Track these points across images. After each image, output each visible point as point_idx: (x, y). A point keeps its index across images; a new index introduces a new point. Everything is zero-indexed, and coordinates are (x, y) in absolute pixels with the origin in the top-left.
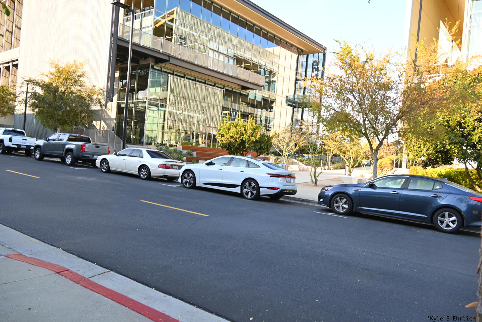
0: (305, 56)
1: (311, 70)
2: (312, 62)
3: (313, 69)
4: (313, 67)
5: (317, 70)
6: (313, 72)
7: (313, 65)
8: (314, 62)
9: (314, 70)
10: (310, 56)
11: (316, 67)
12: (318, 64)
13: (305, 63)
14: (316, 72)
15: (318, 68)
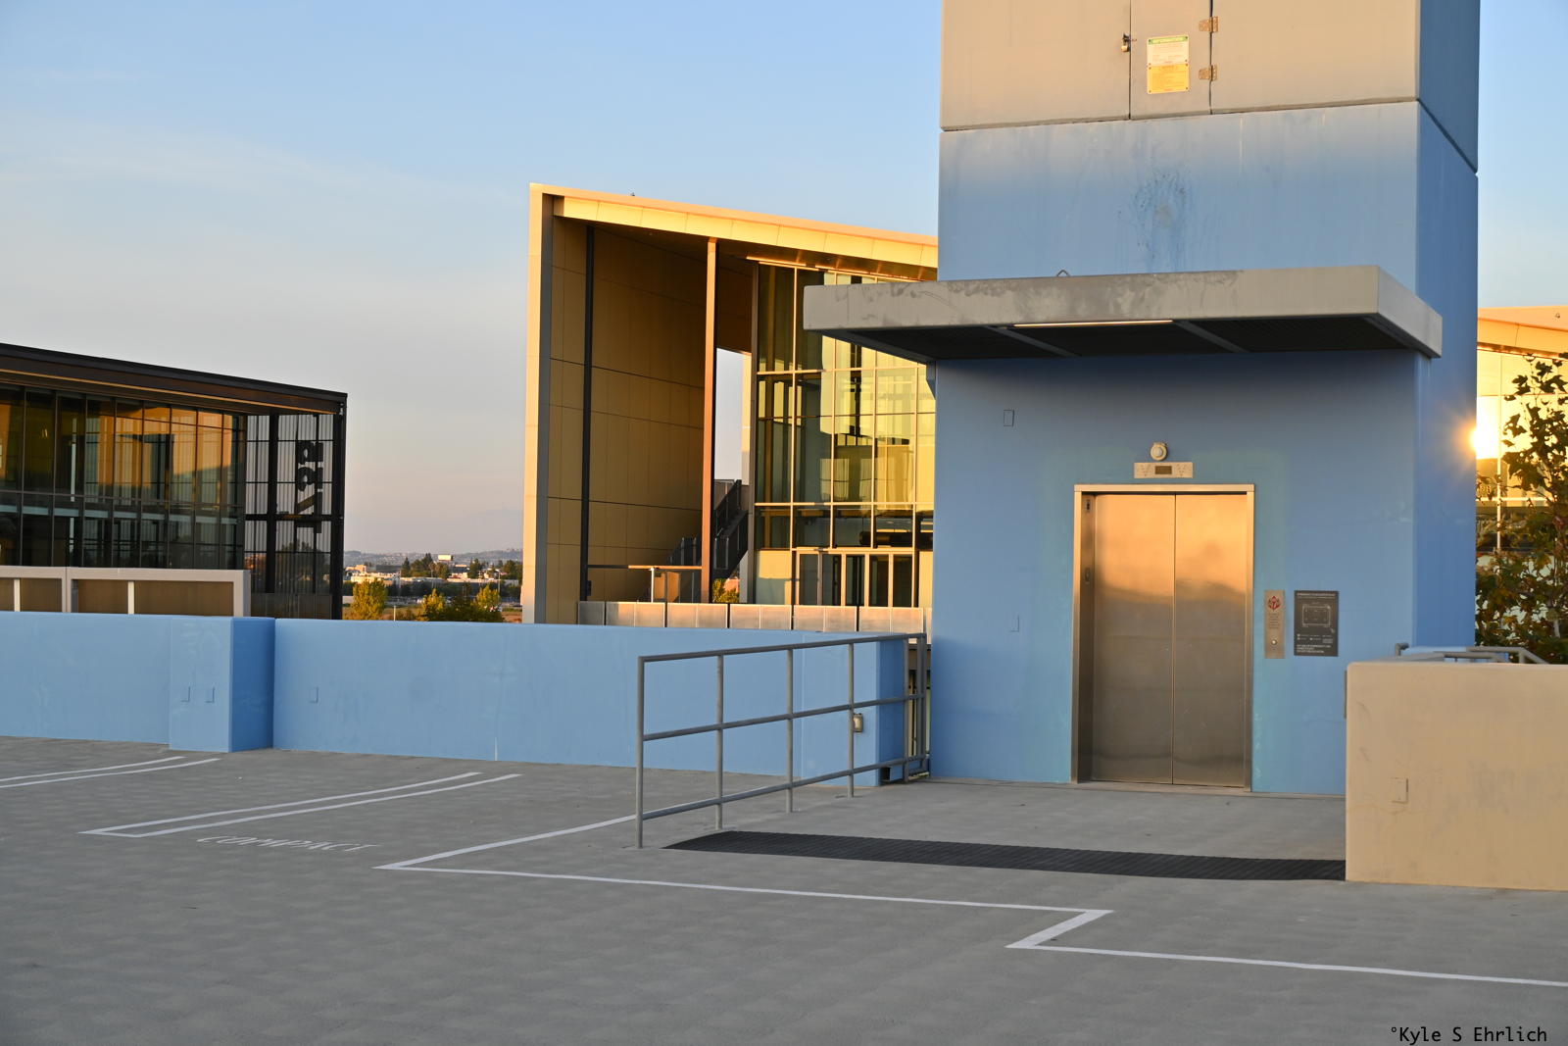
0: (265, 420)
1: (292, 478)
2: (293, 445)
3: (299, 473)
4: (300, 466)
5: (316, 478)
6: (299, 485)
7: (299, 459)
8: (301, 446)
9: (306, 479)
10: (286, 423)
11: (311, 465)
12: (316, 452)
13: (265, 448)
14: (309, 491)
15: (319, 471)
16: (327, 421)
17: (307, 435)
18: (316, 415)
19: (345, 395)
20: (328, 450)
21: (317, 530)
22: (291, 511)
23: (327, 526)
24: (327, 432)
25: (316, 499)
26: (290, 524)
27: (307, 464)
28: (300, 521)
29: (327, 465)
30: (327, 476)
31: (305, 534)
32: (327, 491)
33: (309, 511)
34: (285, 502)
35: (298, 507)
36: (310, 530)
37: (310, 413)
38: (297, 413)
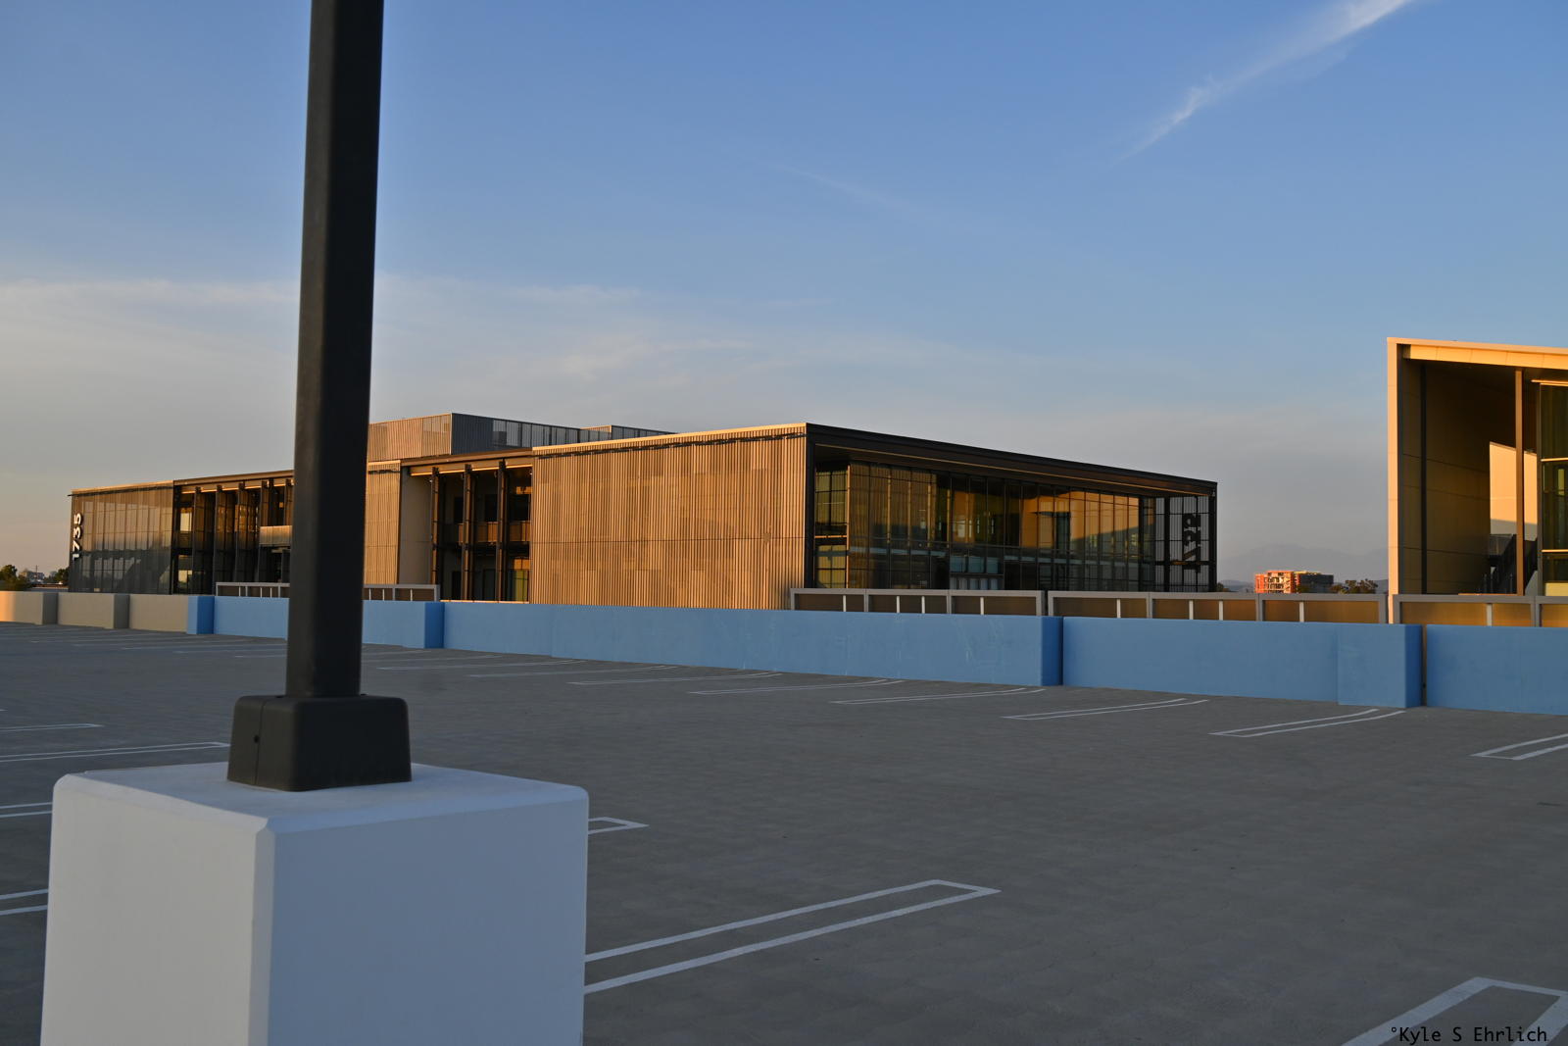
1: (1180, 537)
2: (1180, 517)
3: (1184, 534)
4: (1185, 530)
5: (1197, 538)
6: (1185, 542)
7: (1184, 525)
8: (1185, 517)
9: (1189, 538)
10: (1175, 502)
11: (1193, 529)
12: (1196, 520)
13: (1161, 520)
14: (1192, 546)
15: (1199, 533)
16: (1204, 501)
17: (1190, 509)
18: (1196, 497)
19: (1216, 484)
20: (1205, 520)
21: (1198, 571)
22: (1180, 559)
23: (1205, 569)
24: (1204, 506)
25: (1197, 552)
26: (1180, 568)
27: (1190, 529)
28: (1187, 566)
29: (1204, 529)
30: (1205, 535)
31: (1190, 574)
32: (1205, 546)
33: (1192, 558)
34: (1176, 553)
35: (1184, 556)
36: (1193, 571)
37: (1192, 495)
38: (1183, 496)
